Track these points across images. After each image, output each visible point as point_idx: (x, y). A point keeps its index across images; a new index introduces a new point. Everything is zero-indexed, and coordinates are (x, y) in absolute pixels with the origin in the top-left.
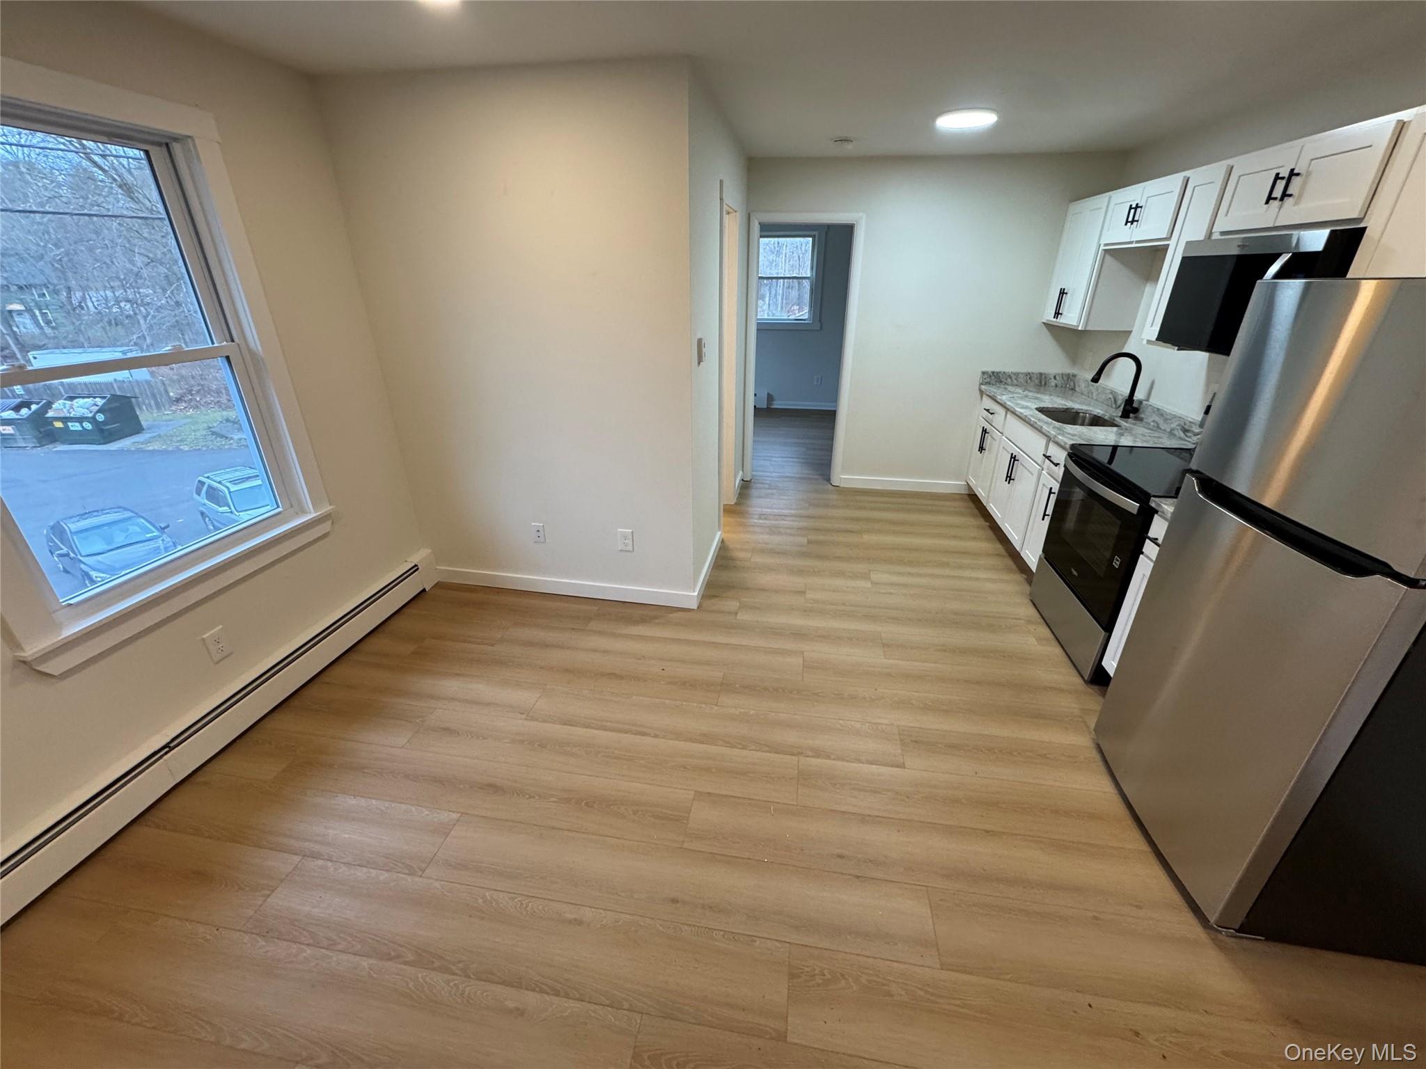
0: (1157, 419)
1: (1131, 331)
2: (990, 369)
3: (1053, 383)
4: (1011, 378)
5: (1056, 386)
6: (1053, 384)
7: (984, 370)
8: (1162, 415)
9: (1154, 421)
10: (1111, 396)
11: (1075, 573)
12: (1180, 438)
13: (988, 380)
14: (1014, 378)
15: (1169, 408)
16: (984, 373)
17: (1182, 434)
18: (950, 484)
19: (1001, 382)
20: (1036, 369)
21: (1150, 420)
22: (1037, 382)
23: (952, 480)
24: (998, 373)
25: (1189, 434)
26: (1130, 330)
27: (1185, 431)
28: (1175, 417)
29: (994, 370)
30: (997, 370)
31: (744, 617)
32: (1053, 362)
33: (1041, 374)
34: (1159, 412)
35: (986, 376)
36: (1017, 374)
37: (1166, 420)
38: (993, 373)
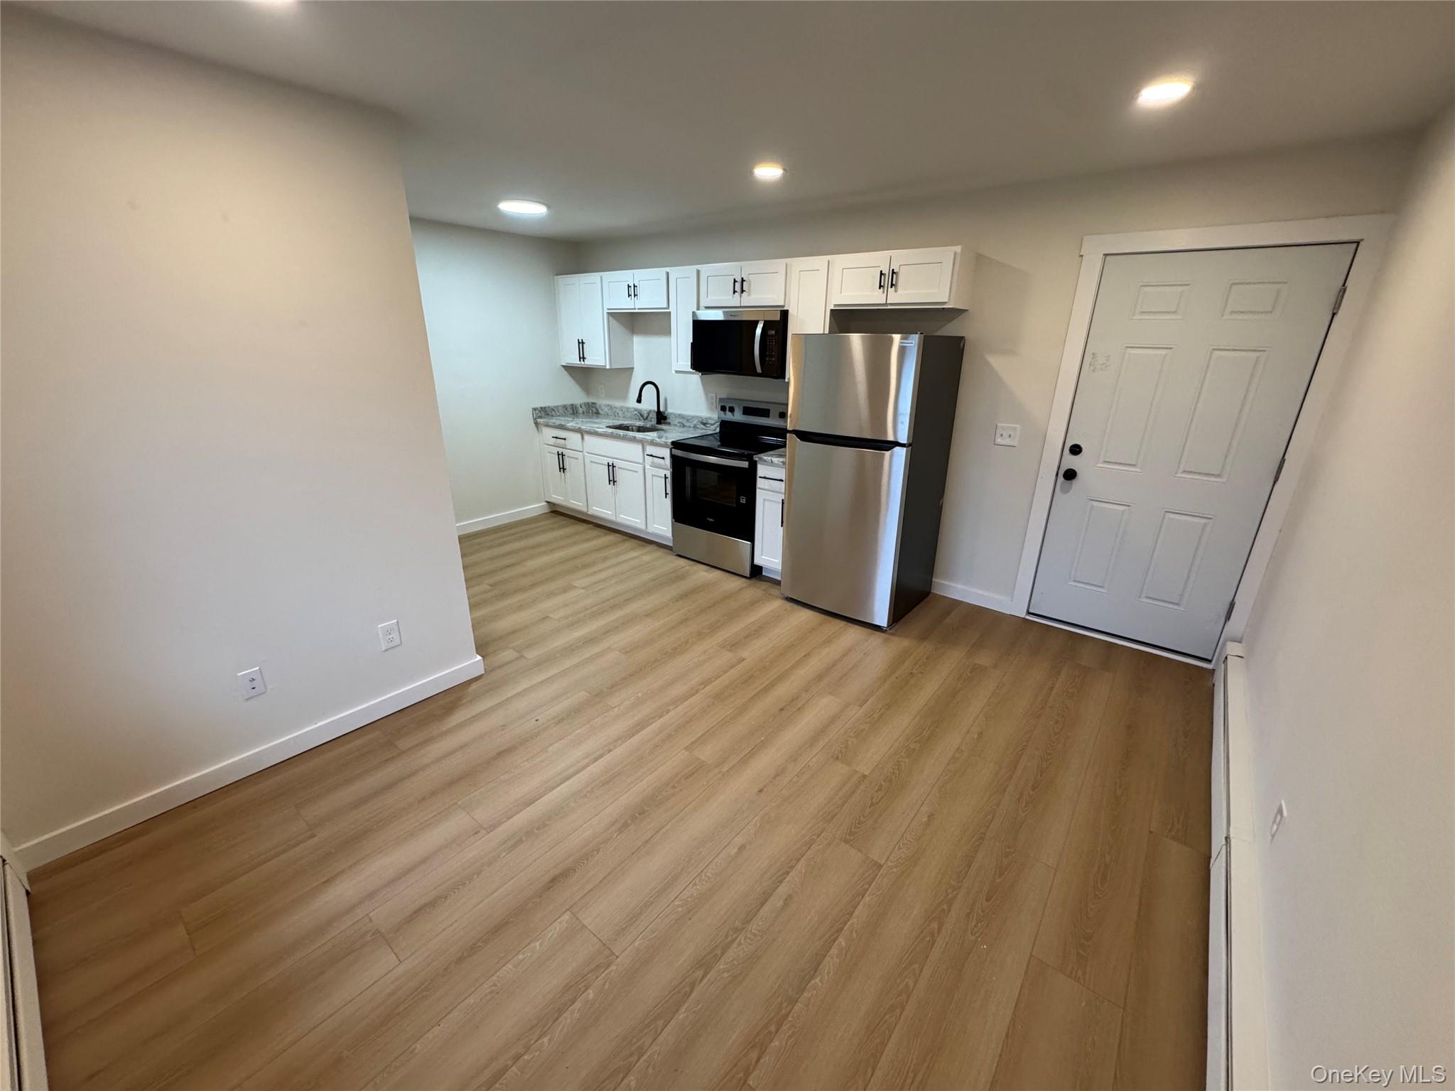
0: (681, 420)
1: (633, 368)
2: (539, 405)
3: (581, 410)
4: (554, 410)
5: (584, 413)
6: (581, 412)
7: (534, 407)
8: (684, 418)
9: (679, 423)
10: (635, 412)
11: (711, 520)
12: (703, 429)
13: (539, 414)
14: (556, 410)
15: (689, 412)
16: (535, 409)
17: (702, 426)
18: (535, 508)
19: (548, 415)
20: (568, 402)
21: (676, 422)
22: (571, 411)
23: (534, 504)
24: (545, 408)
25: (708, 426)
26: (631, 367)
27: (704, 424)
28: (693, 417)
29: (541, 406)
30: (543, 405)
31: (532, 655)
32: (576, 396)
33: (572, 405)
34: (680, 416)
35: (537, 412)
36: (557, 407)
37: (688, 420)
38: (541, 408)
